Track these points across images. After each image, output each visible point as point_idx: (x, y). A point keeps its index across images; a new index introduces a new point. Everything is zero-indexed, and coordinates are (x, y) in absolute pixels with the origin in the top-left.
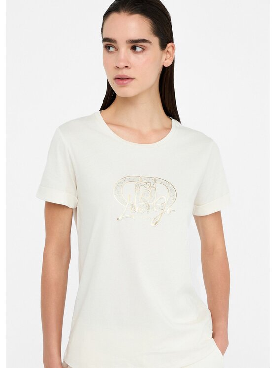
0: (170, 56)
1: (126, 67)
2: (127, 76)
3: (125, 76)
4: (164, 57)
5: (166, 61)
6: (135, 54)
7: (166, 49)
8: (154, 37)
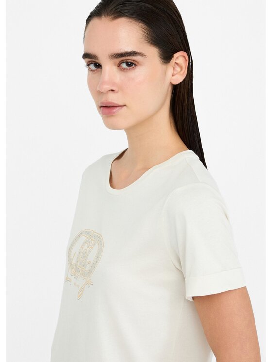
0: (181, 70)
1: (112, 90)
2: (113, 103)
3: (110, 103)
4: (170, 71)
5: (174, 77)
6: (123, 72)
7: (173, 60)
8: (150, 47)
